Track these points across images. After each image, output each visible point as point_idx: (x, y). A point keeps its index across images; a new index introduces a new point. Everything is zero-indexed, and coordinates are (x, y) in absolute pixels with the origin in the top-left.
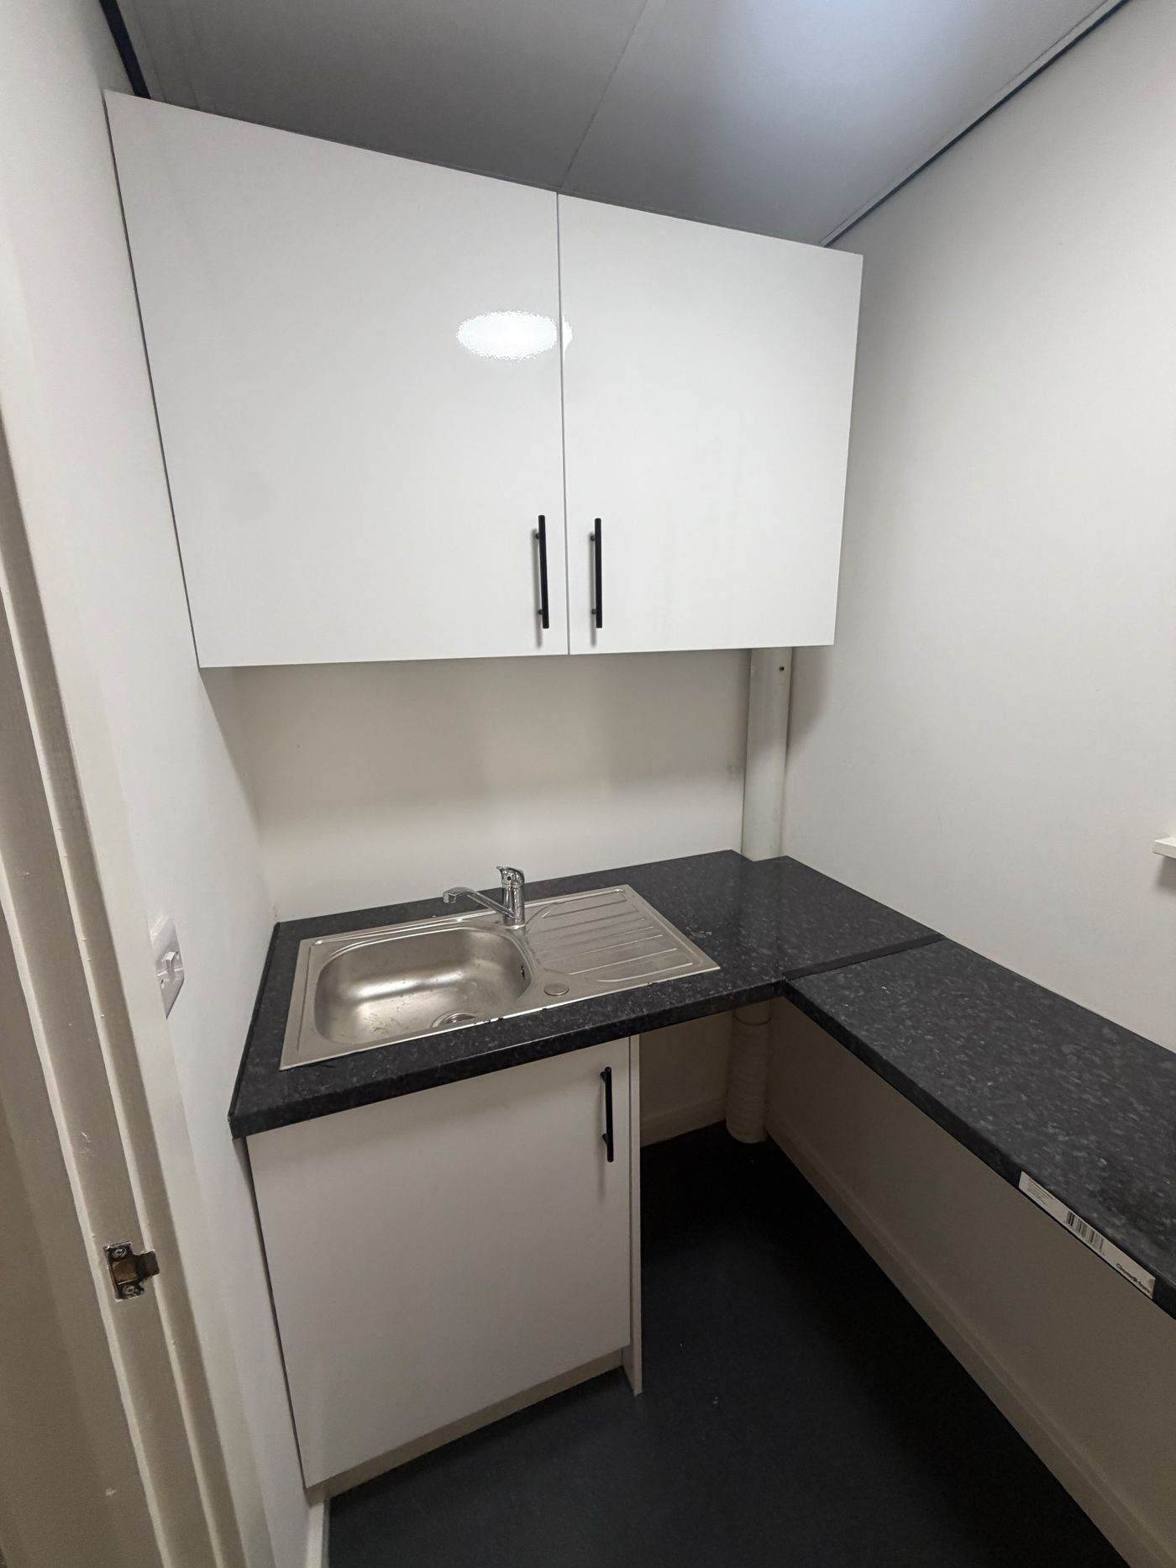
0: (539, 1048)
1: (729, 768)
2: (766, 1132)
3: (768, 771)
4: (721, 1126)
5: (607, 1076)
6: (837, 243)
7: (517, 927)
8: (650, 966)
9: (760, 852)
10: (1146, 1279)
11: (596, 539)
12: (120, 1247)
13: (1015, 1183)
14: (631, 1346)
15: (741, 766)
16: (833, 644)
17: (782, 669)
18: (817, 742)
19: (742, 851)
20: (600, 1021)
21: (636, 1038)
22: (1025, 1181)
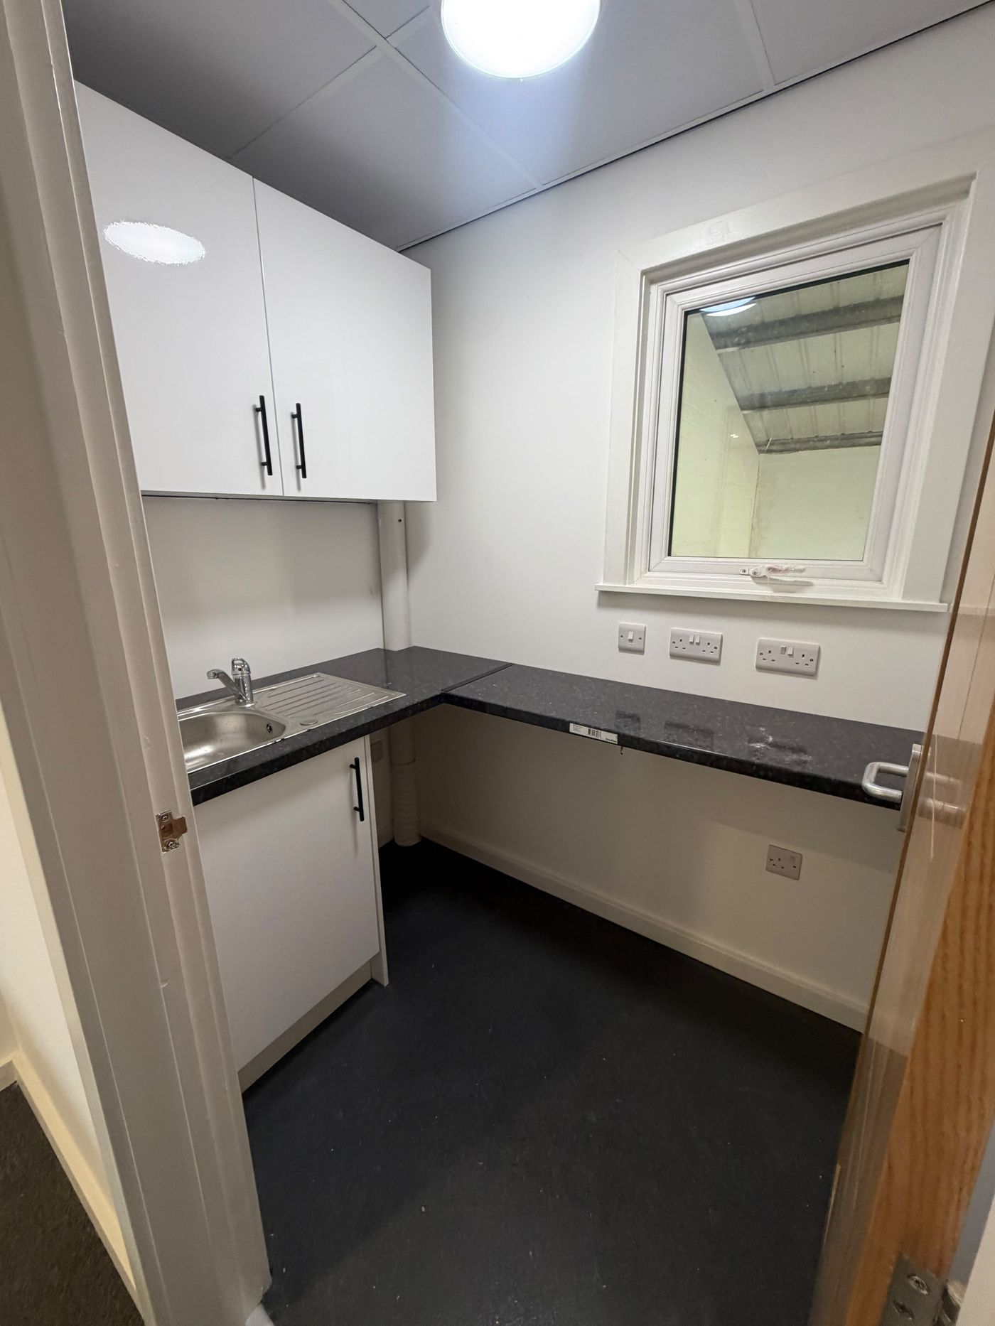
0: (317, 746)
1: (371, 592)
2: (420, 836)
3: (397, 589)
4: (393, 841)
5: (356, 766)
6: (408, 252)
7: (248, 706)
8: (363, 703)
9: (397, 645)
10: (614, 738)
11: (298, 416)
12: (165, 815)
13: (567, 731)
14: (379, 954)
15: (379, 589)
16: (436, 500)
17: (400, 521)
18: (427, 568)
19: (384, 646)
20: (349, 726)
21: (367, 737)
22: (572, 728)
